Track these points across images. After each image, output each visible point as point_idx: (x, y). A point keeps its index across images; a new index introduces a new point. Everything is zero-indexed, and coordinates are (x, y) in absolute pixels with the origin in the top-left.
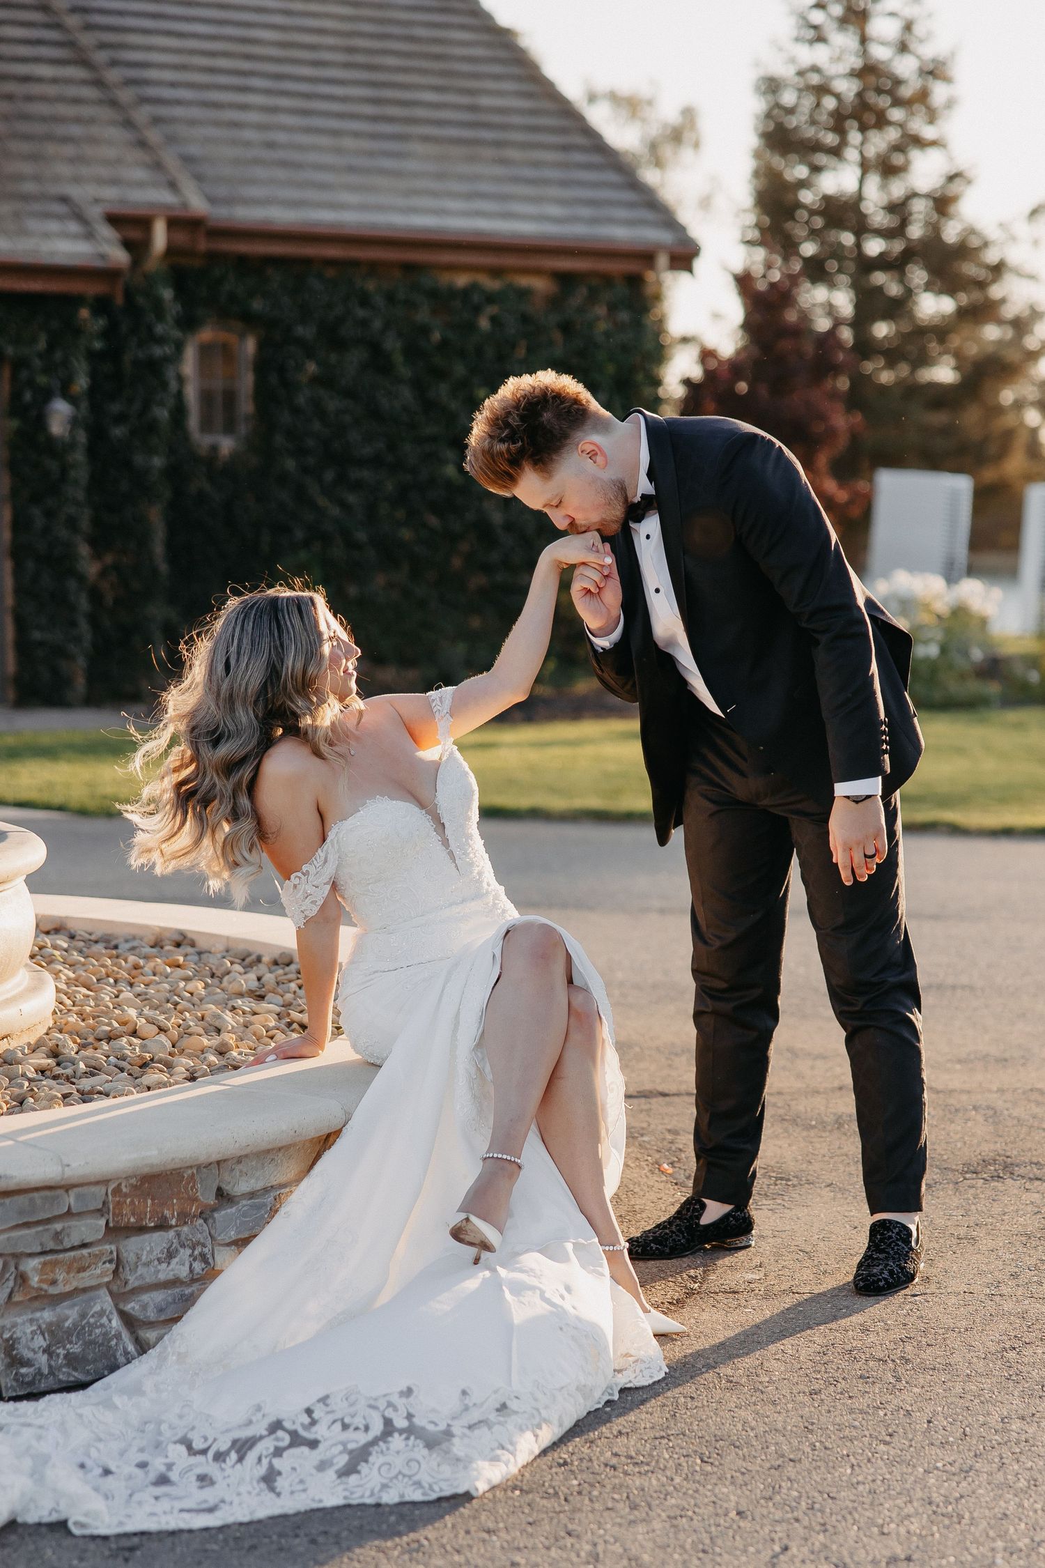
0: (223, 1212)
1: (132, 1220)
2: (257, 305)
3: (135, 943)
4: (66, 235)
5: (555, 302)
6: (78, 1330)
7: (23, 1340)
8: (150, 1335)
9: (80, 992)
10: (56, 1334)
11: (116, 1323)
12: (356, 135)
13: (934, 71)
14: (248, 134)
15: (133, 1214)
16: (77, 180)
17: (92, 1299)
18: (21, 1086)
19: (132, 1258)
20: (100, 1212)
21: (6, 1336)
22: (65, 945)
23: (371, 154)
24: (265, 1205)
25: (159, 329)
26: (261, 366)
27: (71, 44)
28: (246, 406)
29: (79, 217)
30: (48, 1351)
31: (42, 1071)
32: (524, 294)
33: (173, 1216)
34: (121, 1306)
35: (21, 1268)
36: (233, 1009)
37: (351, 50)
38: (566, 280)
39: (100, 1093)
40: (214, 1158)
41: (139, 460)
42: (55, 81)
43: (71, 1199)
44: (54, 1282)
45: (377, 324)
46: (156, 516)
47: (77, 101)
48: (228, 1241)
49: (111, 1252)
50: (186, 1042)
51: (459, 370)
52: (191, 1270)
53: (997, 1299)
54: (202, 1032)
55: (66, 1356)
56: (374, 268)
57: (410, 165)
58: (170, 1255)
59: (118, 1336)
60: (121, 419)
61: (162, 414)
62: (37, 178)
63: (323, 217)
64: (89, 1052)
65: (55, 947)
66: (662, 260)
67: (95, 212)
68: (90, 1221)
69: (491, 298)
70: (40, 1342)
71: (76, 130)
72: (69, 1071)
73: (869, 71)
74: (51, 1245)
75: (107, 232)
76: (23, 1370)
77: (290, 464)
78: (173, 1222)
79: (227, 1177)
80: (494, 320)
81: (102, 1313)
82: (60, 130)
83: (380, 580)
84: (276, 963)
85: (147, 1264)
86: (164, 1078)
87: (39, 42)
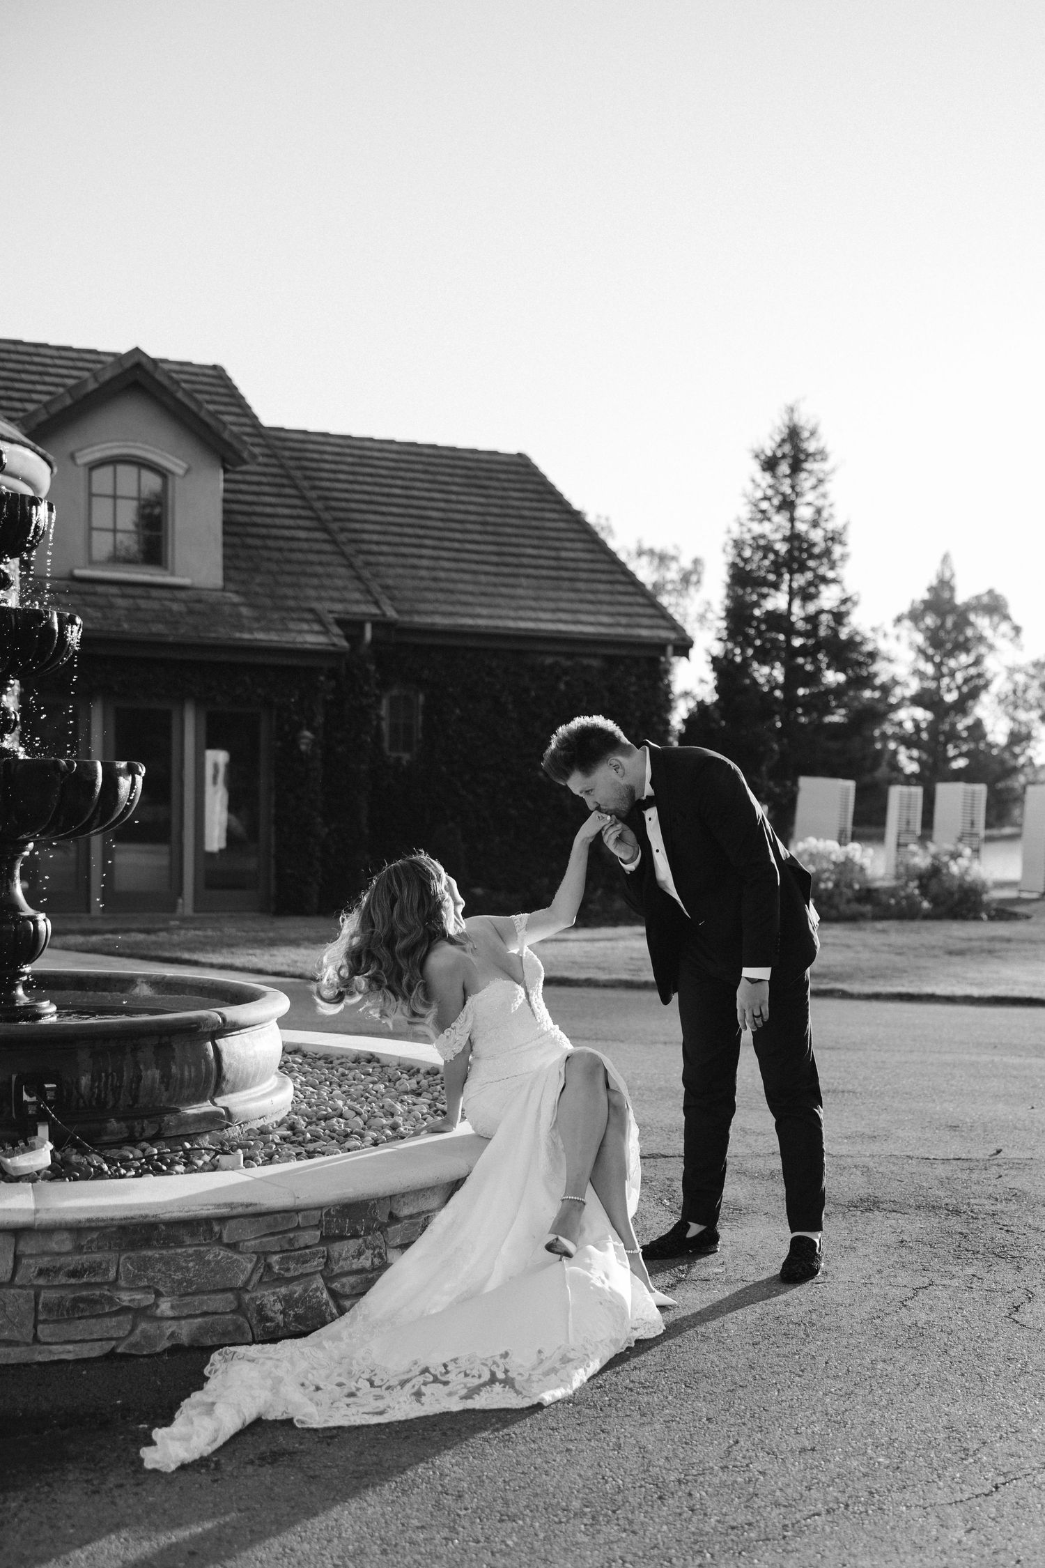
0: (393, 1227)
1: (337, 1232)
2: (426, 674)
3: (343, 1060)
4: (312, 632)
5: (605, 674)
6: (302, 1300)
7: (269, 1306)
8: (347, 1303)
10: (288, 1301)
11: (325, 1295)
12: (486, 573)
13: (834, 538)
14: (423, 573)
15: (338, 1228)
16: (319, 599)
17: (310, 1281)
18: (271, 1148)
19: (336, 1255)
20: (317, 1227)
21: (258, 1303)
23: (495, 585)
24: (418, 1223)
25: (367, 688)
26: (428, 711)
27: (318, 519)
28: (418, 735)
29: (320, 621)
30: (283, 1312)
31: (284, 1138)
32: (588, 668)
33: (362, 1230)
34: (329, 1285)
35: (268, 1261)
36: (402, 1101)
37: (481, 523)
38: (610, 660)
39: (319, 1152)
40: (388, 1194)
41: (353, 766)
42: (307, 540)
43: (300, 1218)
44: (288, 1270)
45: (498, 686)
46: (363, 801)
47: (319, 552)
48: (396, 1245)
49: (324, 1252)
50: (372, 1122)
52: (373, 1263)
53: (869, 1286)
54: (382, 1115)
55: (294, 1316)
56: (496, 653)
57: (518, 592)
58: (360, 1254)
59: (327, 1304)
60: (342, 741)
61: (368, 739)
62: (295, 598)
63: (466, 622)
64: (312, 1127)
65: (294, 1062)
66: (670, 649)
67: (330, 618)
68: (311, 1232)
69: (566, 672)
70: (279, 1307)
71: (320, 570)
72: (300, 1139)
73: (794, 538)
74: (286, 1247)
75: (336, 630)
76: (268, 1324)
77: (444, 769)
78: (362, 1233)
79: (396, 1206)
80: (567, 684)
81: (317, 1289)
82: (309, 569)
84: (428, 1073)
85: (345, 1259)
86: (358, 1143)
87: (300, 517)
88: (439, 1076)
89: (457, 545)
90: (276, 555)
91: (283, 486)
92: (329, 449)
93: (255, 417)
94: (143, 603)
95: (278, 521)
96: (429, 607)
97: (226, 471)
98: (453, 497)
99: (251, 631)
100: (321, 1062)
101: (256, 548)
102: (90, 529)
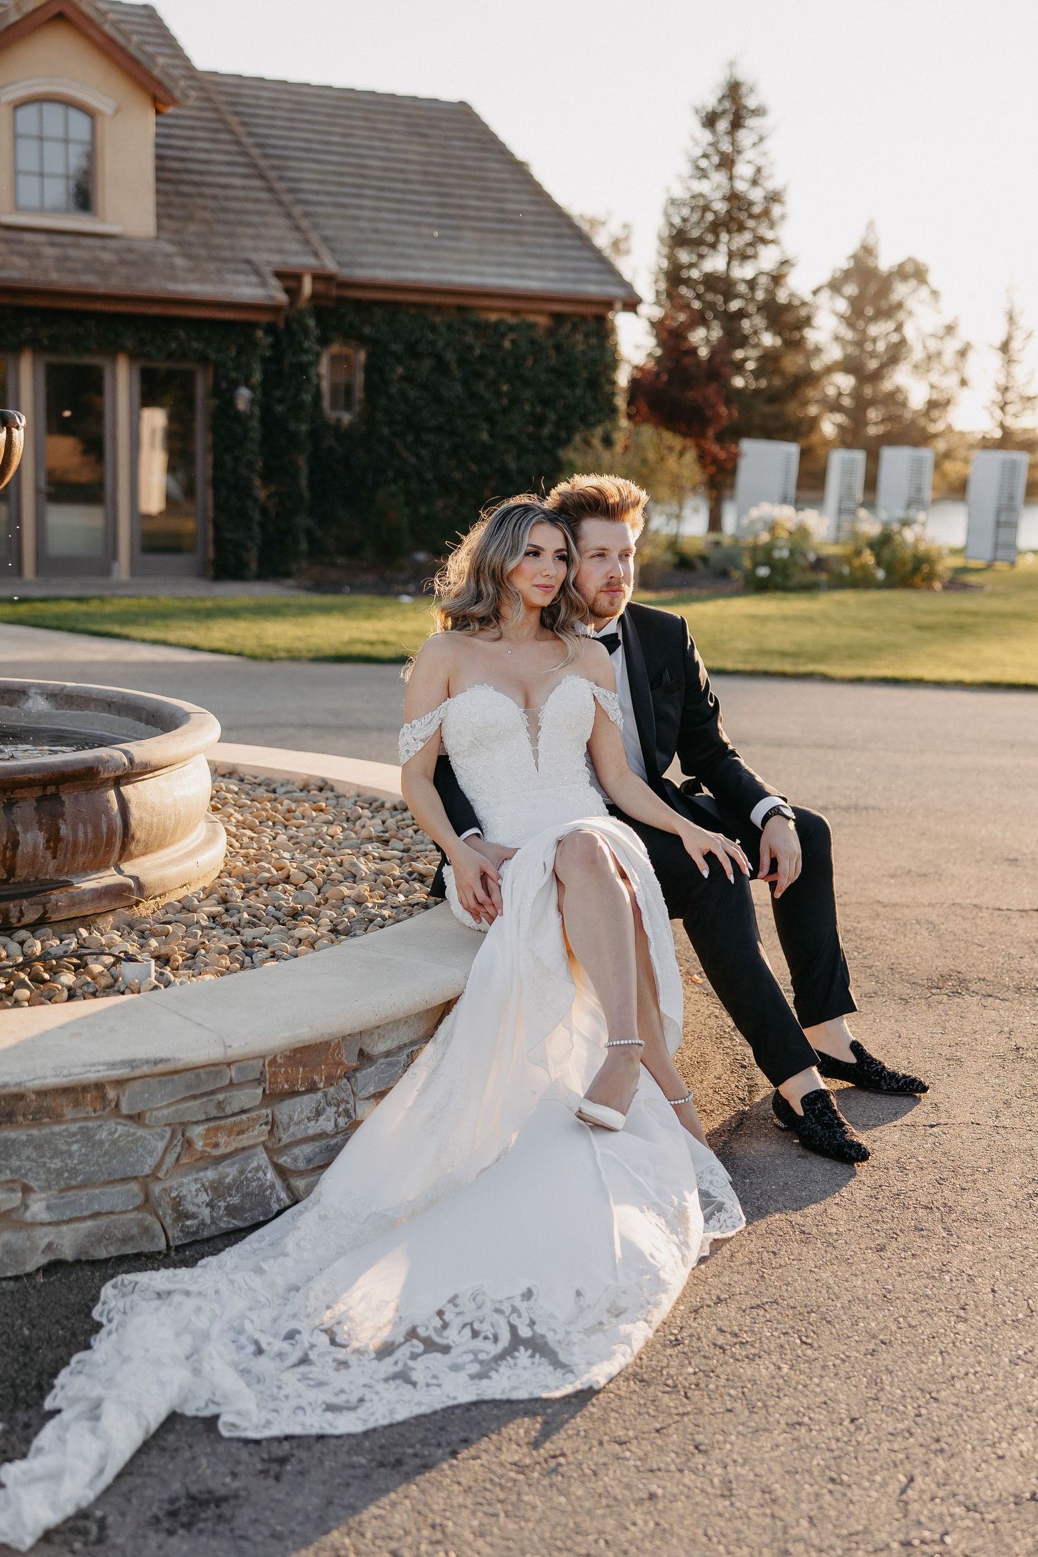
0: (364, 1072)
1: (286, 1086)
2: (367, 330)
3: (289, 788)
4: (248, 284)
5: (551, 332)
6: (237, 1185)
7: (189, 1197)
8: (300, 1184)
9: (245, 835)
10: (218, 1190)
11: (270, 1175)
13: (774, 198)
14: (364, 224)
15: (287, 1082)
16: (256, 249)
17: (250, 1157)
18: (195, 935)
19: (285, 1119)
20: (259, 1081)
21: (173, 1195)
22: (236, 789)
23: (439, 238)
24: (399, 1062)
25: (306, 344)
26: (369, 369)
27: (254, 166)
28: (359, 394)
29: (257, 273)
30: (210, 1205)
31: (213, 917)
32: (532, 326)
33: (321, 1079)
34: (275, 1159)
35: (188, 1134)
36: (366, 854)
37: (425, 173)
38: (558, 318)
39: (260, 945)
40: (358, 1029)
41: (292, 426)
42: (244, 188)
43: (233, 1073)
44: (216, 1145)
45: (441, 343)
46: (302, 462)
47: (256, 201)
48: (368, 1095)
49: (267, 1116)
50: (330, 891)
51: (491, 373)
52: (336, 1125)
55: (226, 1208)
56: (439, 308)
57: (462, 245)
58: (318, 1113)
59: (272, 1187)
60: (281, 400)
61: (307, 398)
62: (232, 248)
63: (410, 276)
64: (251, 900)
65: (229, 791)
66: (618, 306)
67: (267, 270)
68: (249, 1091)
69: (511, 328)
70: (204, 1197)
71: (256, 219)
72: (234, 920)
73: (733, 198)
74: (214, 1113)
75: (274, 282)
76: (189, 1223)
77: (386, 431)
78: (321, 1085)
79: (367, 1041)
80: (513, 342)
81: (258, 1168)
82: (246, 218)
83: (439, 504)
84: (395, 809)
85: (298, 1123)
86: (311, 930)
87: (236, 164)
88: (407, 814)
89: (397, 196)
90: (210, 203)
91: (215, 131)
92: (266, 94)
93: (187, 60)
94: (72, 252)
95: (212, 168)
96: (371, 260)
97: (158, 112)
98: (396, 146)
99: (185, 281)
100: (261, 791)
101: (190, 195)
102: (16, 173)
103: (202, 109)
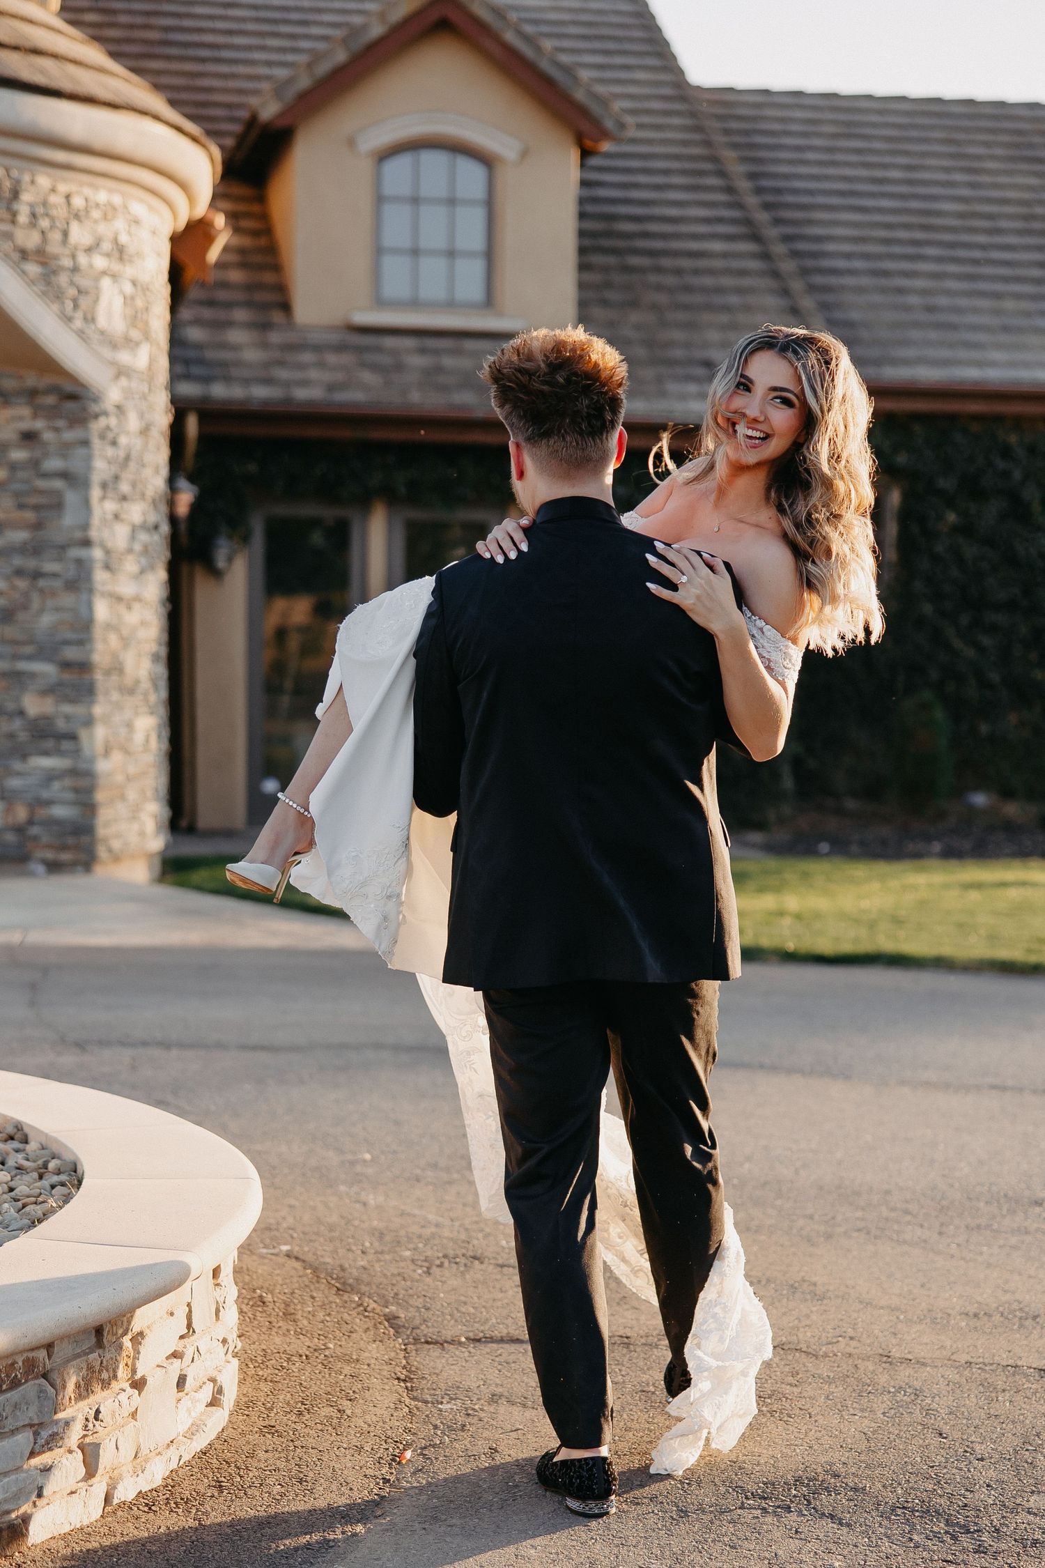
12: (1018, 296)
14: (913, 300)
23: (1028, 314)
27: (748, 222)
37: (1028, 217)
42: (725, 255)
45: (1017, 475)
47: (742, 273)
56: (1018, 422)
62: (687, 345)
63: (970, 374)
71: (733, 300)
77: (928, 609)
82: (718, 300)
83: (1013, 718)
87: (720, 220)
89: (977, 254)
90: (670, 280)
91: (701, 173)
92: (799, 114)
93: (680, 72)
94: (448, 362)
95: (684, 228)
96: (910, 353)
98: (986, 179)
101: (642, 270)
102: (379, 251)
103: (685, 143)
